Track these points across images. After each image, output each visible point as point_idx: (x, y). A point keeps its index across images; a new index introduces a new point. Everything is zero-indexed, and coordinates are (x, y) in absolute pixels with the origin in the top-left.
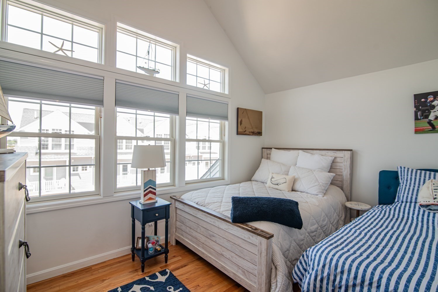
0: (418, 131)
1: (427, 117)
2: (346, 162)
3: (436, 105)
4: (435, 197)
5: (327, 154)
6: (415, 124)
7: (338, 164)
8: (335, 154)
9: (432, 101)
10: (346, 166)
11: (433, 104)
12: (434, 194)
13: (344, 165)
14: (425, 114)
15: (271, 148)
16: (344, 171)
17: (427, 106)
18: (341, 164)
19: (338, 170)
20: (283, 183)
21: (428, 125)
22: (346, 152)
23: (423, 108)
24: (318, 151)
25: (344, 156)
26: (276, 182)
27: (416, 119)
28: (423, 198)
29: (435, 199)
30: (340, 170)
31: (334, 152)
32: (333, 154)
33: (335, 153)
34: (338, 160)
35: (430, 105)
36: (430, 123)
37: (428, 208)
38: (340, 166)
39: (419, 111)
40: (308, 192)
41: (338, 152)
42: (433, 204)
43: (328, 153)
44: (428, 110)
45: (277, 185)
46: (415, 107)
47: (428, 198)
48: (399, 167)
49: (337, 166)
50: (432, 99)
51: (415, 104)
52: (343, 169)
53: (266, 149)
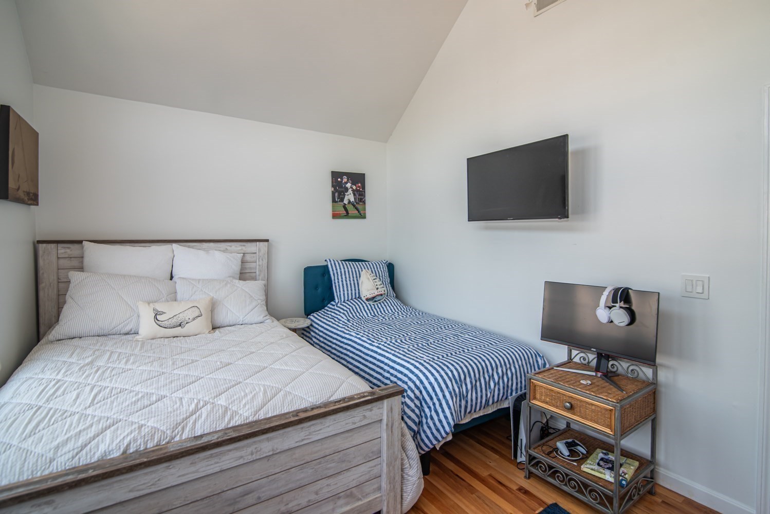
0: (335, 216)
1: (342, 200)
2: (262, 260)
3: (349, 188)
4: (377, 287)
5: (229, 248)
6: (333, 206)
7: (248, 265)
8: (244, 248)
9: (346, 183)
10: (262, 267)
11: (347, 186)
12: (376, 284)
13: (259, 265)
14: (341, 196)
15: (80, 242)
16: (259, 275)
17: (342, 187)
18: (253, 265)
19: (248, 275)
20: (194, 319)
21: (343, 209)
22: (261, 243)
23: (339, 189)
24: (212, 244)
25: (259, 250)
26: (174, 321)
27: (334, 201)
28: (368, 290)
29: (377, 289)
30: (251, 275)
31: (241, 245)
32: (240, 248)
33: (244, 246)
34: (248, 258)
35: (345, 186)
36: (344, 206)
37: (374, 301)
38: (250, 268)
39: (336, 192)
40: (246, 321)
41: (249, 244)
42: (377, 295)
43: (231, 246)
44: (343, 192)
45: (180, 325)
46: (333, 186)
47: (372, 289)
48: (328, 261)
49: (246, 268)
50: (346, 180)
51: (332, 182)
52: (257, 273)
53: (53, 246)
